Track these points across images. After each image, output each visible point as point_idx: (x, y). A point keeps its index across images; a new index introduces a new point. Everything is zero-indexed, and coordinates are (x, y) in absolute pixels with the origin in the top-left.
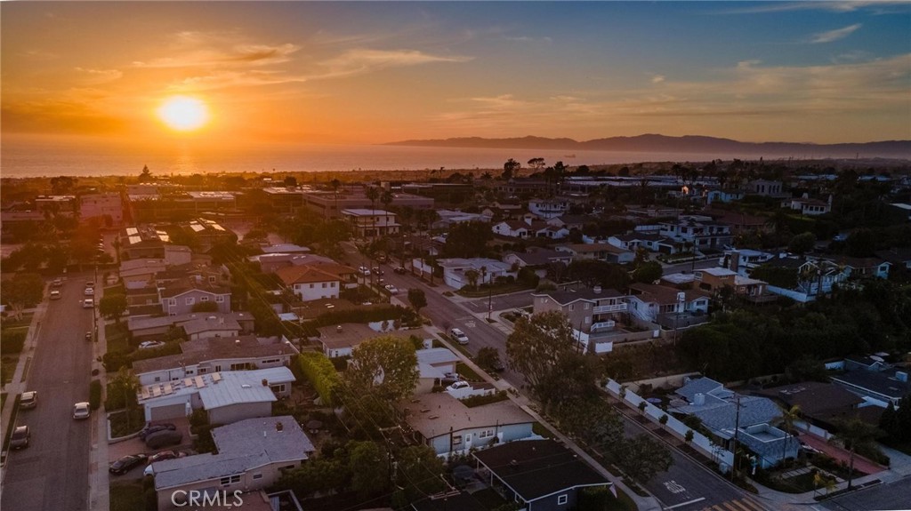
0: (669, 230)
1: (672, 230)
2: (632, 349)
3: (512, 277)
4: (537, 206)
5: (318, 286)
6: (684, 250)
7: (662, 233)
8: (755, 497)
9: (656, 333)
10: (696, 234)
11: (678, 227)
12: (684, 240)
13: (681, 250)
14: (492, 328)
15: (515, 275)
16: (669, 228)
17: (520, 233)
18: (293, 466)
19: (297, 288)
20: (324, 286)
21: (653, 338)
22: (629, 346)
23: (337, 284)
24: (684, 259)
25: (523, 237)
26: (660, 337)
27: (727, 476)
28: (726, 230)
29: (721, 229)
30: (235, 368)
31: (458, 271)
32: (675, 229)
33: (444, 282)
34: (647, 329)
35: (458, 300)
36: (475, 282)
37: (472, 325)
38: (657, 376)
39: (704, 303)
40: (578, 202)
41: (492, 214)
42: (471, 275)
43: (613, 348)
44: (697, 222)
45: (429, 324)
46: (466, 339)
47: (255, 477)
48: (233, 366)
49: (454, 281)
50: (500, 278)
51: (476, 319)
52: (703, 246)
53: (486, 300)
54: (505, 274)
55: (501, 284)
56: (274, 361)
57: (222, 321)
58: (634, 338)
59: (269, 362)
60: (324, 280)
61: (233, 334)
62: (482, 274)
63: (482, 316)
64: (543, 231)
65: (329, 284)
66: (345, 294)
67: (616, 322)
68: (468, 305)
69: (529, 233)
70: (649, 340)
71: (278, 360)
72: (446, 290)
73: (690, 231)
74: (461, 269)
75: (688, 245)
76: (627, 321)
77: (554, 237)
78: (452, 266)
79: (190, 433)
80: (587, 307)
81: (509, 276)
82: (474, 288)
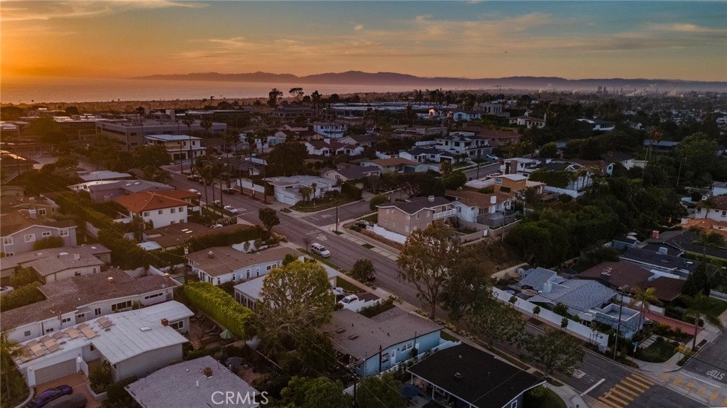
0: (444, 144)
1: (447, 144)
4: (322, 128)
5: (167, 211)
6: (461, 160)
7: (437, 147)
8: (639, 371)
10: (467, 147)
11: (451, 142)
12: (458, 152)
13: (458, 161)
14: (343, 239)
15: (339, 189)
16: (444, 142)
19: (146, 215)
20: (172, 211)
21: (484, 237)
22: (470, 246)
23: (185, 208)
25: (326, 155)
26: (488, 236)
27: (608, 354)
28: (486, 143)
29: (483, 142)
30: (117, 308)
31: (289, 188)
32: (449, 143)
35: (296, 215)
36: (308, 198)
38: (498, 270)
40: (353, 124)
41: (285, 136)
44: (466, 137)
45: (284, 240)
46: (328, 252)
48: (114, 307)
49: (287, 198)
50: (328, 193)
51: (323, 232)
52: (473, 156)
54: (331, 189)
56: (157, 295)
57: (77, 257)
58: (471, 238)
59: (151, 297)
60: (171, 206)
61: (95, 269)
62: (313, 191)
63: (328, 229)
64: (342, 149)
65: (177, 209)
66: (194, 218)
68: (309, 219)
69: (330, 151)
70: (482, 239)
71: (161, 294)
72: (282, 207)
73: (462, 144)
74: (291, 187)
75: (464, 156)
76: (456, 225)
77: (352, 154)
78: (282, 184)
79: (92, 392)
80: (429, 214)
81: (335, 191)
82: (308, 203)
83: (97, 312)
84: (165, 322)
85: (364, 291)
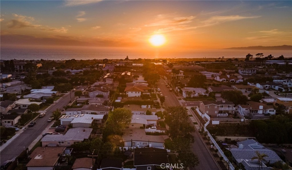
1: (288, 82)
3: (206, 95)
5: (134, 92)
6: (290, 90)
7: (283, 83)
9: (242, 120)
11: (290, 81)
18: (79, 142)
20: (136, 93)
22: (228, 123)
23: (140, 92)
24: (287, 94)
33: (182, 95)
34: (240, 118)
35: (182, 101)
36: (191, 96)
39: (273, 111)
40: (260, 70)
41: (222, 73)
42: (189, 93)
43: (220, 123)
47: (68, 143)
48: (91, 113)
54: (203, 94)
55: (201, 97)
56: (103, 113)
57: (100, 100)
60: (136, 91)
64: (233, 80)
68: (183, 103)
71: (105, 113)
74: (186, 91)
76: (235, 115)
77: (237, 82)
83: (87, 113)
84: (92, 118)
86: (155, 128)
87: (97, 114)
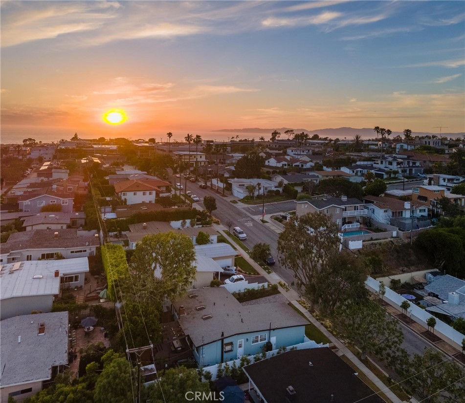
1: (382, 163)
2: (378, 246)
3: (279, 191)
4: (292, 151)
5: (140, 194)
6: (392, 176)
9: (395, 234)
10: (399, 166)
11: (386, 162)
12: (391, 169)
13: (390, 176)
14: (265, 227)
15: (281, 190)
16: (379, 162)
17: (283, 165)
20: (144, 194)
21: (392, 237)
22: (375, 244)
24: (394, 182)
25: (284, 167)
26: (397, 237)
28: (418, 164)
29: (414, 163)
30: (45, 257)
31: (241, 186)
32: (384, 162)
33: (232, 194)
34: (385, 230)
35: (241, 206)
36: (253, 194)
37: (250, 224)
39: (425, 210)
40: (317, 150)
42: (251, 189)
43: (363, 246)
44: (398, 158)
45: (217, 223)
46: (244, 235)
48: (43, 255)
49: (239, 192)
50: (270, 191)
51: (253, 220)
52: (404, 173)
53: (260, 206)
54: (274, 189)
55: (271, 195)
56: (81, 252)
58: (378, 237)
59: (77, 252)
60: (144, 190)
62: (257, 188)
63: (258, 218)
64: (298, 164)
65: (148, 193)
66: (160, 201)
67: (361, 224)
68: (248, 210)
69: (289, 165)
70: (390, 239)
71: (85, 251)
72: (232, 199)
73: (395, 164)
74: (244, 185)
75: (396, 172)
76: (368, 224)
77: (304, 167)
78: (238, 183)
80: (338, 211)
81: (277, 190)
82: (252, 197)
83: (29, 258)
84: (57, 274)
85: (258, 274)
86: (242, 279)
87: (64, 258)
